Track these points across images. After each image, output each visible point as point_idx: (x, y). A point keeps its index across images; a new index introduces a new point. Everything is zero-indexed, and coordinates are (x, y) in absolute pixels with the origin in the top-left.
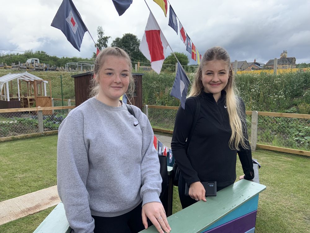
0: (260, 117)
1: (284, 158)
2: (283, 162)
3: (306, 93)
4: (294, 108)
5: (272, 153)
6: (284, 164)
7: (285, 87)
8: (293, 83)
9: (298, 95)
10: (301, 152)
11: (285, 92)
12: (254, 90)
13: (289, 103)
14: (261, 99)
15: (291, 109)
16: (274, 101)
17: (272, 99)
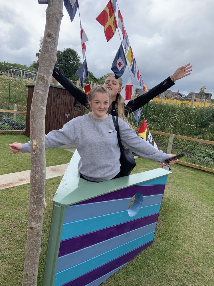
0: (175, 139)
1: (187, 170)
2: (186, 173)
3: (212, 125)
4: (201, 136)
5: (180, 166)
6: (187, 174)
7: (197, 118)
8: (203, 116)
9: (206, 126)
10: (200, 167)
11: (196, 122)
12: (173, 118)
13: (198, 131)
14: (178, 125)
15: (199, 136)
16: (187, 128)
17: (186, 126)
